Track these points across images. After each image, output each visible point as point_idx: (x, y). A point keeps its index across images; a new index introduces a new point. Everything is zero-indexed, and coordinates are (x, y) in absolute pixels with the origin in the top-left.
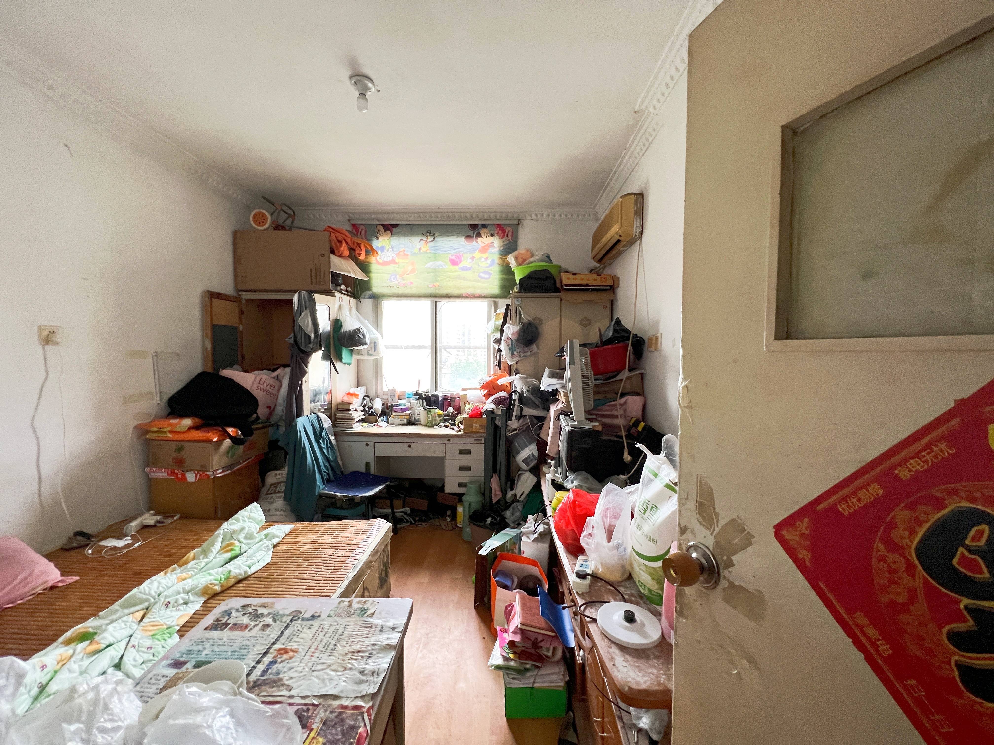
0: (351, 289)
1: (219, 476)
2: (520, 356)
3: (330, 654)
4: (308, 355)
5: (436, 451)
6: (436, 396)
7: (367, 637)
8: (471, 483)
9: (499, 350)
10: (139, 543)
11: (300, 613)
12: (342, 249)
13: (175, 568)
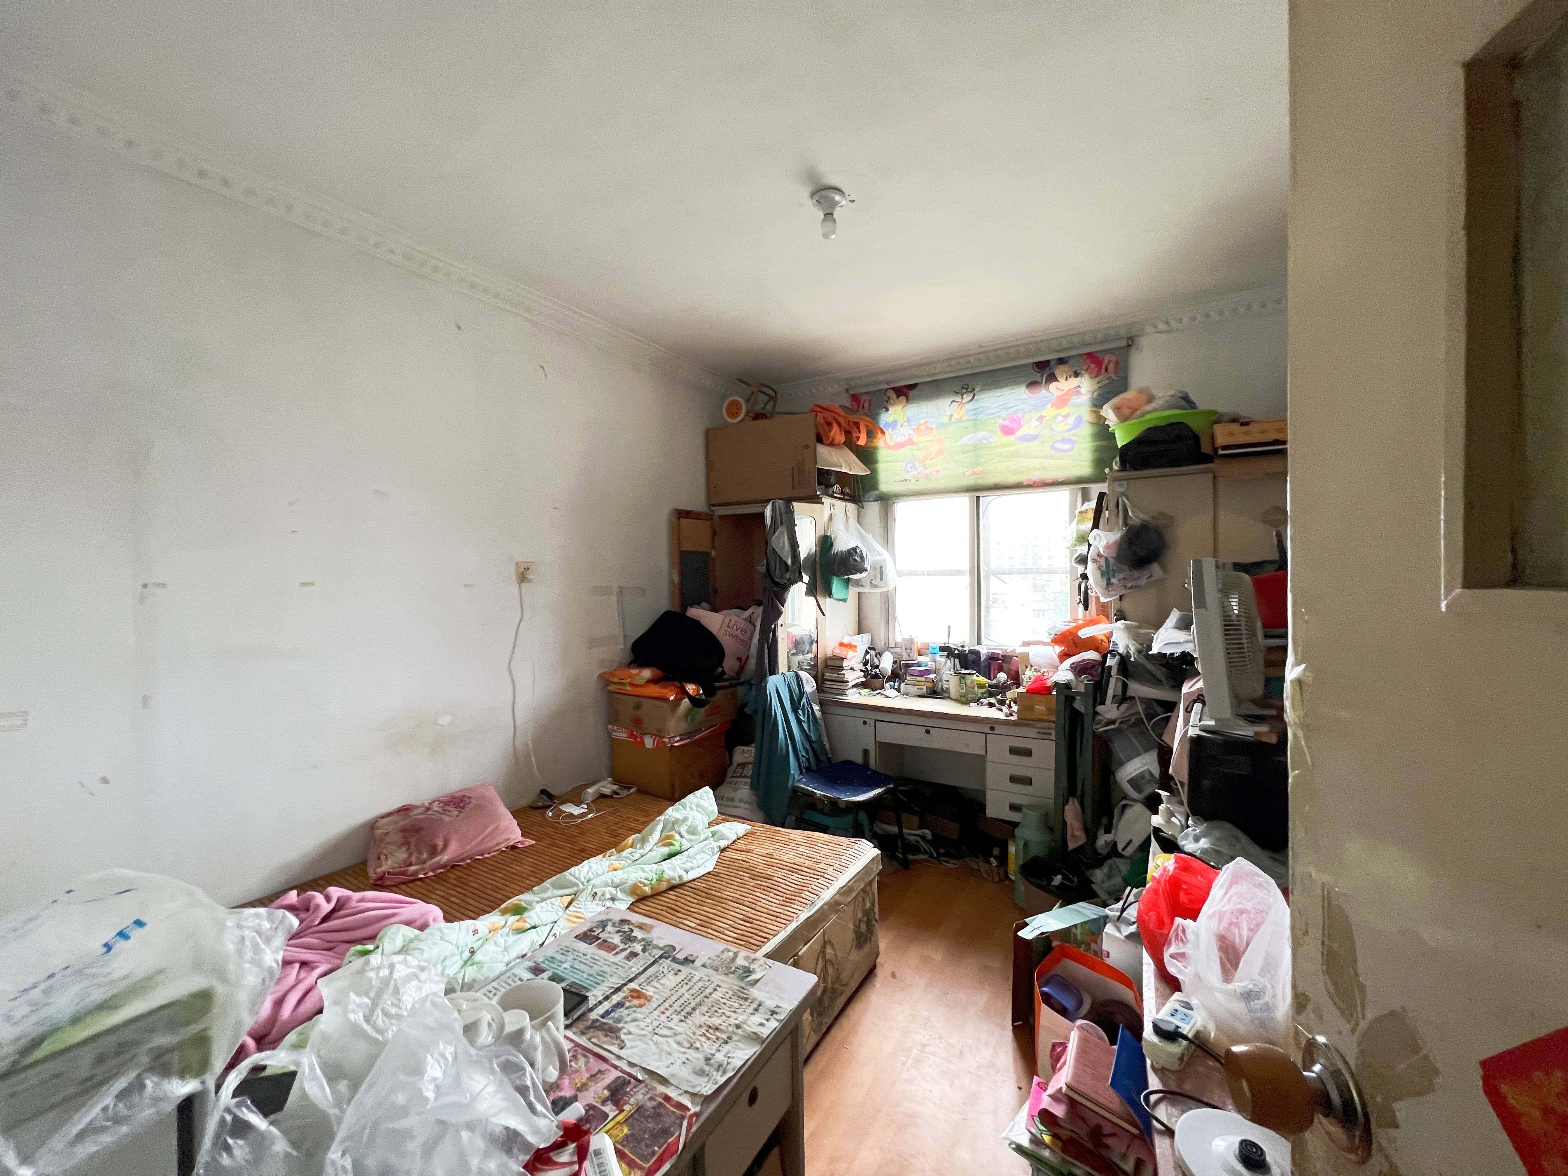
0: (850, 490)
1: (676, 744)
2: (1125, 587)
3: (683, 1018)
4: (784, 588)
5: (971, 744)
6: (977, 653)
7: (735, 1012)
8: (1029, 807)
9: (1084, 576)
10: (592, 815)
11: (674, 949)
12: (832, 434)
13: (613, 852)
